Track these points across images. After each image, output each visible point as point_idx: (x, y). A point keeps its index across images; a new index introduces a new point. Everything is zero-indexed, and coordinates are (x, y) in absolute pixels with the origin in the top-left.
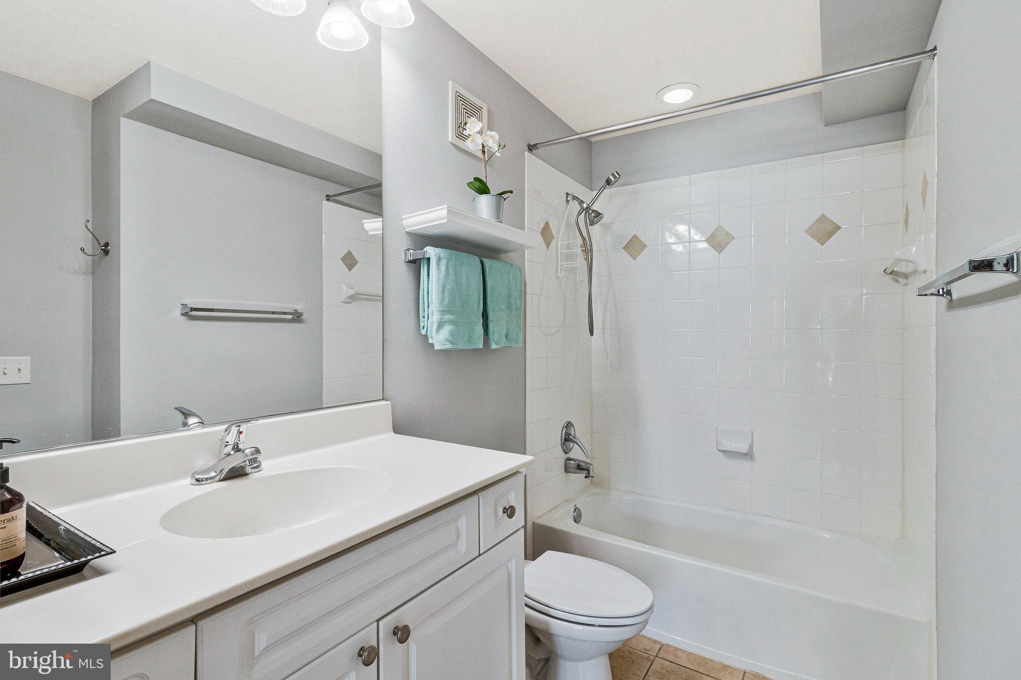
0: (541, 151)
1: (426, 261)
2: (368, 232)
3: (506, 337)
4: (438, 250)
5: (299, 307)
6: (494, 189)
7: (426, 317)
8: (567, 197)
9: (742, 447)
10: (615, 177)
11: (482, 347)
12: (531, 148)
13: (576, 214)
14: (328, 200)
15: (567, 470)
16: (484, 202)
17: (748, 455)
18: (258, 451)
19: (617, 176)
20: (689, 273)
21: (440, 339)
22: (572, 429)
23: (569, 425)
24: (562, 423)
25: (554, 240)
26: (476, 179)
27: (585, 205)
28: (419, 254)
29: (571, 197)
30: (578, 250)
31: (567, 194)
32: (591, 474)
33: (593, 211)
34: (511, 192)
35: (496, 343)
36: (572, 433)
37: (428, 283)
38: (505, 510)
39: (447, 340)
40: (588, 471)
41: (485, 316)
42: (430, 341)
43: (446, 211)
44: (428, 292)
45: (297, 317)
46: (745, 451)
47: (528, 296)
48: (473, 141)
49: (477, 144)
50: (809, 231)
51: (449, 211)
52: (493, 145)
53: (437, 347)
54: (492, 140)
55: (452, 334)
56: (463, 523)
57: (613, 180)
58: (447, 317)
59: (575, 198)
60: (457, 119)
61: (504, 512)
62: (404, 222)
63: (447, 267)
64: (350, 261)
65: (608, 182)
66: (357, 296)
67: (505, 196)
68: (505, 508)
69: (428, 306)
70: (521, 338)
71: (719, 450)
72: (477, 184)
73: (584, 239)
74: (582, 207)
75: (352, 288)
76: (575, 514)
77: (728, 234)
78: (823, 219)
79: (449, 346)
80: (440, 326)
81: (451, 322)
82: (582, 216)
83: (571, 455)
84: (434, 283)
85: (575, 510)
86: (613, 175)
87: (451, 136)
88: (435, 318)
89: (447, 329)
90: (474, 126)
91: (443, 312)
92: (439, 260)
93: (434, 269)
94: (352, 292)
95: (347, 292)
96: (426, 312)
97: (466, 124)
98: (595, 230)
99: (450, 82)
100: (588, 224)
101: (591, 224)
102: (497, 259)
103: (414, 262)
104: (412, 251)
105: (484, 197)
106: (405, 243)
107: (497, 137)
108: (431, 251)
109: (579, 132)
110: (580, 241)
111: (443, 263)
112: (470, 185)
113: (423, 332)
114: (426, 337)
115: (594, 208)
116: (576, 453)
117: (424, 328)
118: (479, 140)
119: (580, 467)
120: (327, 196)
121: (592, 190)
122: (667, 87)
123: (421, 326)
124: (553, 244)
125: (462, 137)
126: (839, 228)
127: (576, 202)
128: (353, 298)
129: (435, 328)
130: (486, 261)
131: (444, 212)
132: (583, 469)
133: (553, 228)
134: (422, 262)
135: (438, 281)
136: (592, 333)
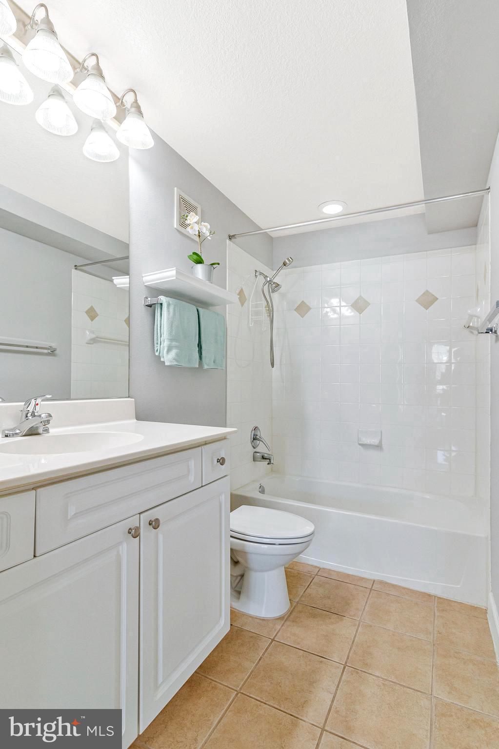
0: (238, 240)
1: (159, 305)
2: (116, 285)
3: (214, 362)
4: (168, 299)
5: (54, 345)
6: (207, 260)
7: (159, 343)
8: (256, 273)
9: (375, 441)
10: (289, 261)
11: (198, 366)
12: (231, 237)
13: (262, 284)
14: (76, 269)
15: (254, 460)
16: (199, 269)
17: (379, 447)
18: (50, 416)
19: (291, 259)
20: (340, 327)
21: (168, 358)
22: (259, 432)
23: (256, 428)
24: (252, 427)
25: (247, 301)
26: (194, 253)
27: (268, 279)
28: (154, 301)
29: (259, 273)
30: (264, 310)
31: (256, 271)
32: (272, 462)
33: (274, 283)
34: (219, 264)
35: (208, 365)
36: (258, 434)
37: (161, 321)
38: (218, 461)
39: (174, 359)
40: (270, 460)
41: (200, 345)
42: (162, 359)
43: (175, 271)
44: (161, 327)
45: (52, 352)
46: (376, 444)
47: (228, 337)
48: (192, 228)
49: (195, 230)
50: (417, 301)
51: (177, 272)
52: (206, 232)
53: (167, 364)
54: (205, 229)
55: (177, 355)
56: (192, 463)
57: (288, 262)
58: (174, 343)
59: (261, 274)
60: (180, 213)
61: (218, 462)
62: (144, 278)
63: (174, 310)
64: (92, 314)
65: (285, 264)
66: (98, 339)
67: (214, 266)
68: (218, 459)
69: (161, 336)
70: (224, 363)
71: (360, 444)
72: (195, 257)
73: (267, 302)
74: (266, 280)
75: (93, 333)
76: (260, 490)
77: (365, 301)
78: (427, 293)
79: (175, 363)
80: (169, 350)
81: (176, 347)
82: (266, 287)
83: (257, 450)
84: (165, 321)
85: (260, 487)
86: (288, 259)
87: (175, 225)
88: (166, 344)
89: (174, 352)
90: (192, 218)
91: (171, 340)
92: (169, 305)
93: (165, 311)
94: (93, 336)
95: (89, 335)
96: (159, 340)
97: (187, 216)
98: (275, 296)
99: (176, 188)
100: (271, 291)
101: (273, 292)
102: (208, 309)
103: (150, 306)
104: (149, 299)
105: (199, 266)
106: (144, 293)
107: (209, 227)
108: (163, 299)
109: (263, 229)
110: (265, 303)
111: (172, 308)
112: (190, 257)
113: (157, 354)
114: (159, 357)
115: (275, 281)
116: (262, 449)
117: (157, 351)
118: (197, 228)
119: (265, 457)
120: (76, 266)
121: (272, 270)
122: (325, 203)
123: (156, 350)
124: (246, 304)
125: (183, 224)
126: (437, 299)
127: (262, 277)
128: (94, 341)
129: (165, 350)
130: (200, 309)
131: (174, 272)
132: (266, 459)
133: (246, 293)
134: (157, 306)
135: (168, 319)
136: (273, 365)
